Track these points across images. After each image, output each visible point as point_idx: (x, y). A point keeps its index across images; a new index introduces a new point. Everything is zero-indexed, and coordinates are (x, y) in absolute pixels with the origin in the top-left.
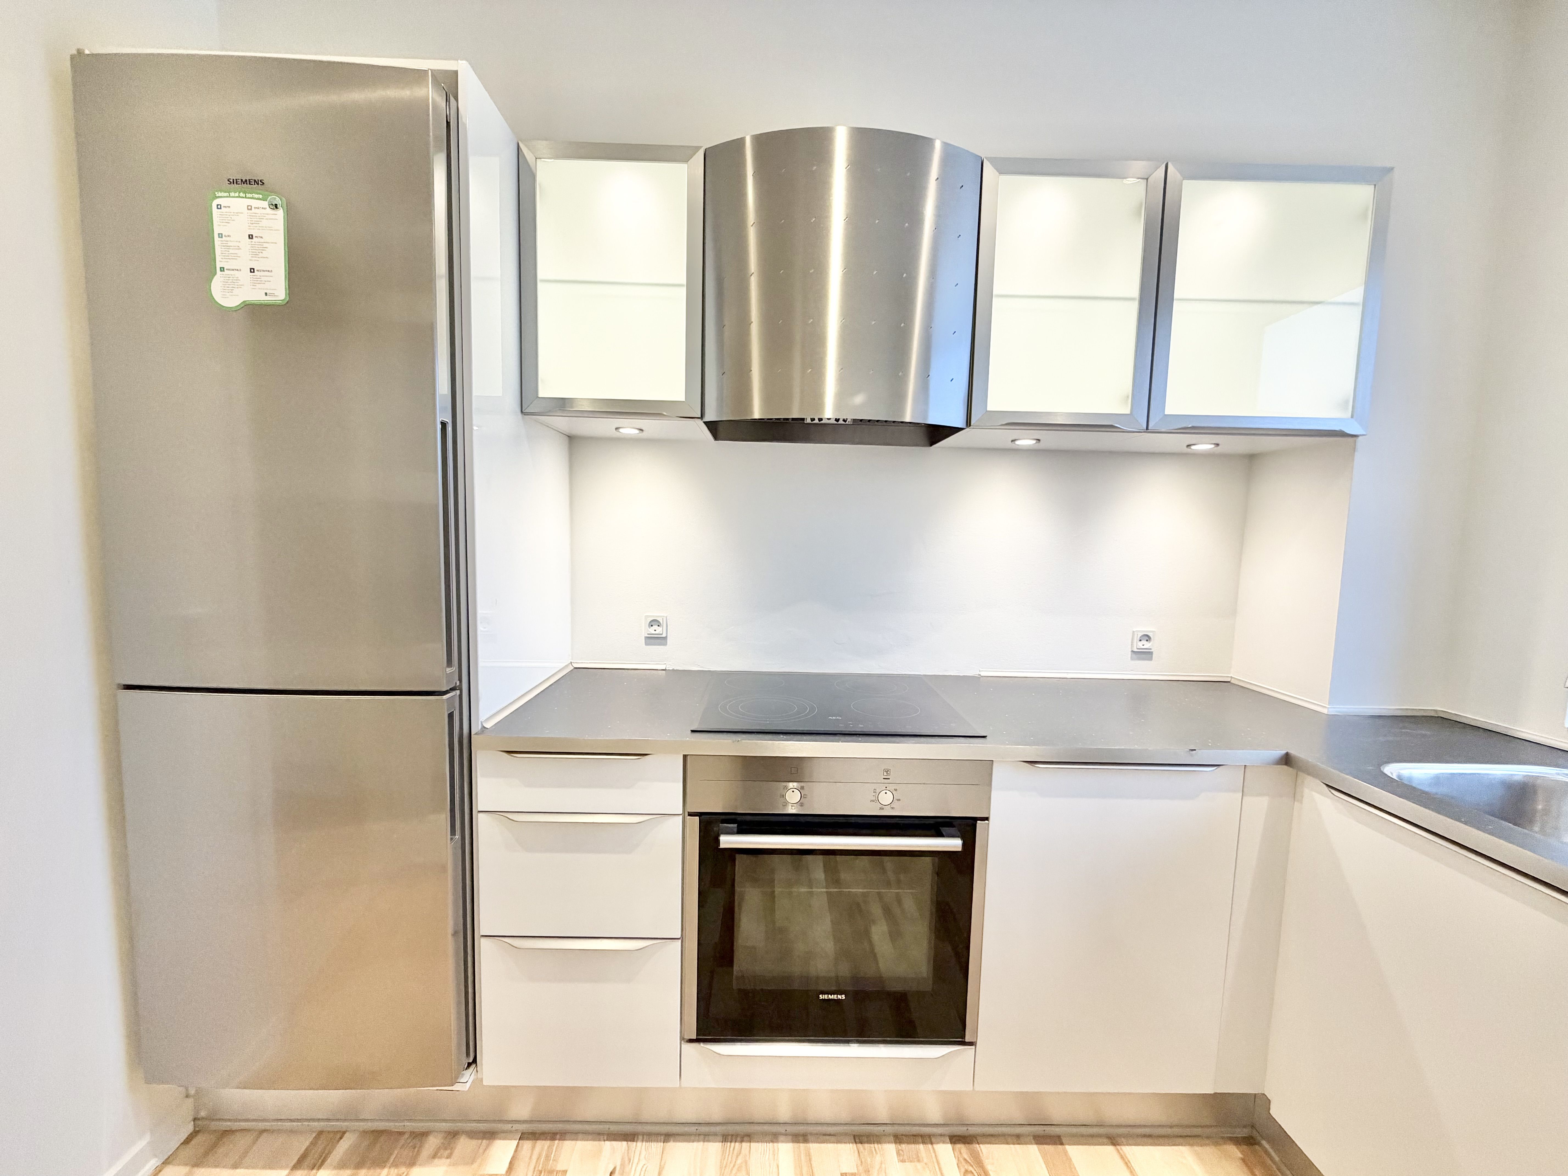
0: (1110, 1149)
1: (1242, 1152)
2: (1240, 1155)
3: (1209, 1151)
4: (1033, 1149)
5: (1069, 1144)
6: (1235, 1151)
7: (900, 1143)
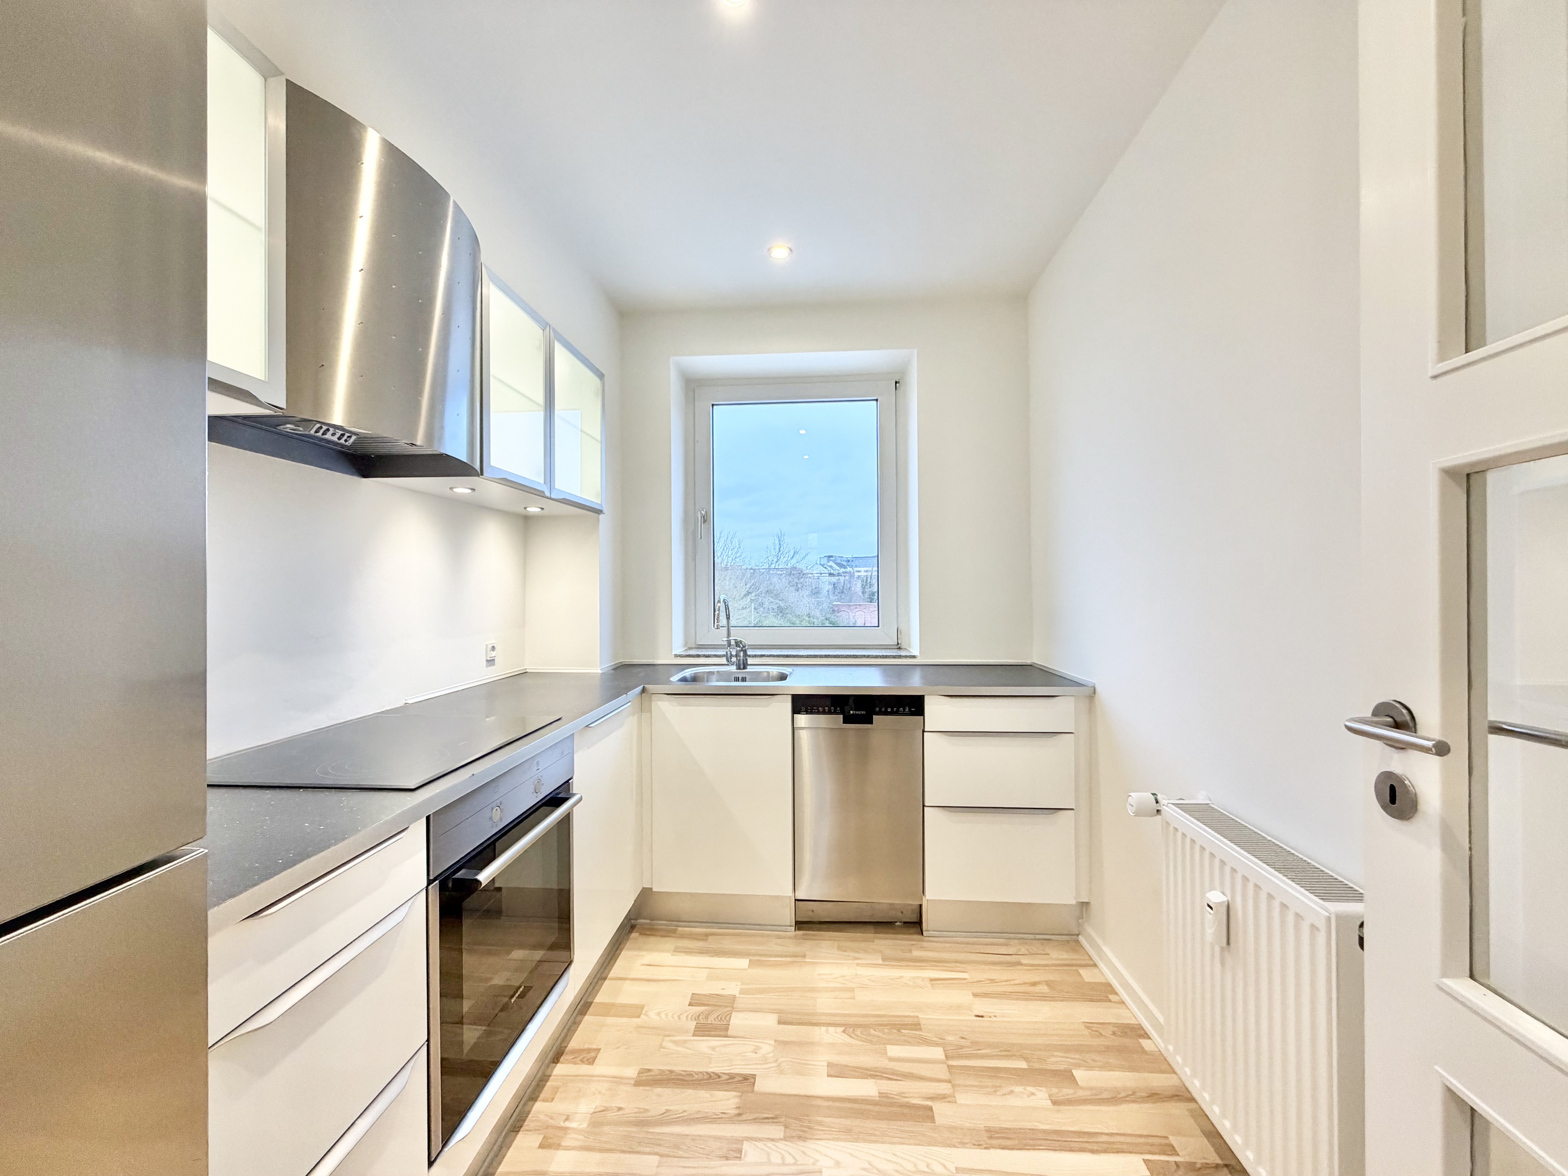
0: (607, 982)
1: (637, 932)
2: (638, 934)
3: (629, 944)
4: (587, 1018)
5: (594, 999)
6: (634, 935)
7: (538, 1096)
